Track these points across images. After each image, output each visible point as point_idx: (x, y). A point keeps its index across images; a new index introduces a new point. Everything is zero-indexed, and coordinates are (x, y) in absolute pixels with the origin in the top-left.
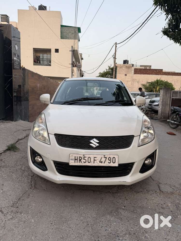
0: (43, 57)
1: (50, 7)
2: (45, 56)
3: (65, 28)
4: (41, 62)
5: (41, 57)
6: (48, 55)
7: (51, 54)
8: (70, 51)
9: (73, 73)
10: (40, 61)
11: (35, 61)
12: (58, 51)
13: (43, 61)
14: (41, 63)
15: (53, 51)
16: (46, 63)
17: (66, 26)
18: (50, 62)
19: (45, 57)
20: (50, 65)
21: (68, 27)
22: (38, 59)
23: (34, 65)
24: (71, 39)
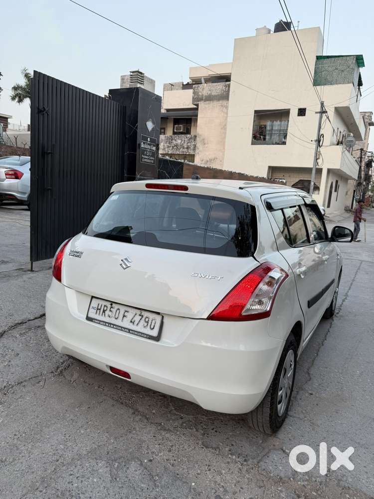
0: (272, 126)
1: (299, 22)
2: (277, 125)
3: (326, 61)
4: (267, 137)
5: (268, 128)
6: (283, 123)
7: (288, 121)
8: (316, 113)
9: (317, 159)
10: (265, 136)
11: (255, 137)
12: (305, 112)
13: (271, 135)
14: (267, 140)
15: (294, 113)
16: (276, 138)
17: (328, 57)
18: (285, 137)
19: (275, 128)
20: (284, 143)
21: (333, 59)
22: (263, 131)
23: (253, 144)
24: (337, 84)
